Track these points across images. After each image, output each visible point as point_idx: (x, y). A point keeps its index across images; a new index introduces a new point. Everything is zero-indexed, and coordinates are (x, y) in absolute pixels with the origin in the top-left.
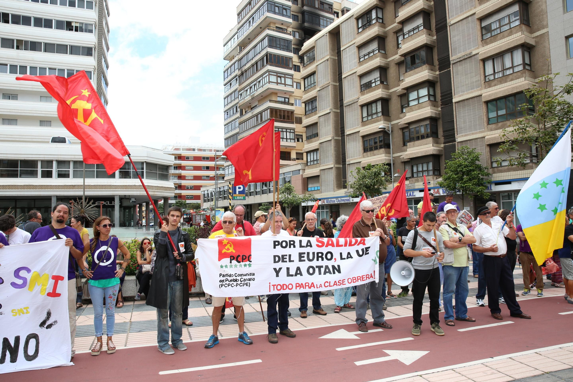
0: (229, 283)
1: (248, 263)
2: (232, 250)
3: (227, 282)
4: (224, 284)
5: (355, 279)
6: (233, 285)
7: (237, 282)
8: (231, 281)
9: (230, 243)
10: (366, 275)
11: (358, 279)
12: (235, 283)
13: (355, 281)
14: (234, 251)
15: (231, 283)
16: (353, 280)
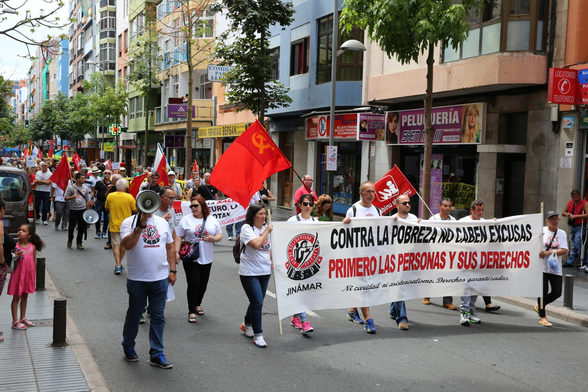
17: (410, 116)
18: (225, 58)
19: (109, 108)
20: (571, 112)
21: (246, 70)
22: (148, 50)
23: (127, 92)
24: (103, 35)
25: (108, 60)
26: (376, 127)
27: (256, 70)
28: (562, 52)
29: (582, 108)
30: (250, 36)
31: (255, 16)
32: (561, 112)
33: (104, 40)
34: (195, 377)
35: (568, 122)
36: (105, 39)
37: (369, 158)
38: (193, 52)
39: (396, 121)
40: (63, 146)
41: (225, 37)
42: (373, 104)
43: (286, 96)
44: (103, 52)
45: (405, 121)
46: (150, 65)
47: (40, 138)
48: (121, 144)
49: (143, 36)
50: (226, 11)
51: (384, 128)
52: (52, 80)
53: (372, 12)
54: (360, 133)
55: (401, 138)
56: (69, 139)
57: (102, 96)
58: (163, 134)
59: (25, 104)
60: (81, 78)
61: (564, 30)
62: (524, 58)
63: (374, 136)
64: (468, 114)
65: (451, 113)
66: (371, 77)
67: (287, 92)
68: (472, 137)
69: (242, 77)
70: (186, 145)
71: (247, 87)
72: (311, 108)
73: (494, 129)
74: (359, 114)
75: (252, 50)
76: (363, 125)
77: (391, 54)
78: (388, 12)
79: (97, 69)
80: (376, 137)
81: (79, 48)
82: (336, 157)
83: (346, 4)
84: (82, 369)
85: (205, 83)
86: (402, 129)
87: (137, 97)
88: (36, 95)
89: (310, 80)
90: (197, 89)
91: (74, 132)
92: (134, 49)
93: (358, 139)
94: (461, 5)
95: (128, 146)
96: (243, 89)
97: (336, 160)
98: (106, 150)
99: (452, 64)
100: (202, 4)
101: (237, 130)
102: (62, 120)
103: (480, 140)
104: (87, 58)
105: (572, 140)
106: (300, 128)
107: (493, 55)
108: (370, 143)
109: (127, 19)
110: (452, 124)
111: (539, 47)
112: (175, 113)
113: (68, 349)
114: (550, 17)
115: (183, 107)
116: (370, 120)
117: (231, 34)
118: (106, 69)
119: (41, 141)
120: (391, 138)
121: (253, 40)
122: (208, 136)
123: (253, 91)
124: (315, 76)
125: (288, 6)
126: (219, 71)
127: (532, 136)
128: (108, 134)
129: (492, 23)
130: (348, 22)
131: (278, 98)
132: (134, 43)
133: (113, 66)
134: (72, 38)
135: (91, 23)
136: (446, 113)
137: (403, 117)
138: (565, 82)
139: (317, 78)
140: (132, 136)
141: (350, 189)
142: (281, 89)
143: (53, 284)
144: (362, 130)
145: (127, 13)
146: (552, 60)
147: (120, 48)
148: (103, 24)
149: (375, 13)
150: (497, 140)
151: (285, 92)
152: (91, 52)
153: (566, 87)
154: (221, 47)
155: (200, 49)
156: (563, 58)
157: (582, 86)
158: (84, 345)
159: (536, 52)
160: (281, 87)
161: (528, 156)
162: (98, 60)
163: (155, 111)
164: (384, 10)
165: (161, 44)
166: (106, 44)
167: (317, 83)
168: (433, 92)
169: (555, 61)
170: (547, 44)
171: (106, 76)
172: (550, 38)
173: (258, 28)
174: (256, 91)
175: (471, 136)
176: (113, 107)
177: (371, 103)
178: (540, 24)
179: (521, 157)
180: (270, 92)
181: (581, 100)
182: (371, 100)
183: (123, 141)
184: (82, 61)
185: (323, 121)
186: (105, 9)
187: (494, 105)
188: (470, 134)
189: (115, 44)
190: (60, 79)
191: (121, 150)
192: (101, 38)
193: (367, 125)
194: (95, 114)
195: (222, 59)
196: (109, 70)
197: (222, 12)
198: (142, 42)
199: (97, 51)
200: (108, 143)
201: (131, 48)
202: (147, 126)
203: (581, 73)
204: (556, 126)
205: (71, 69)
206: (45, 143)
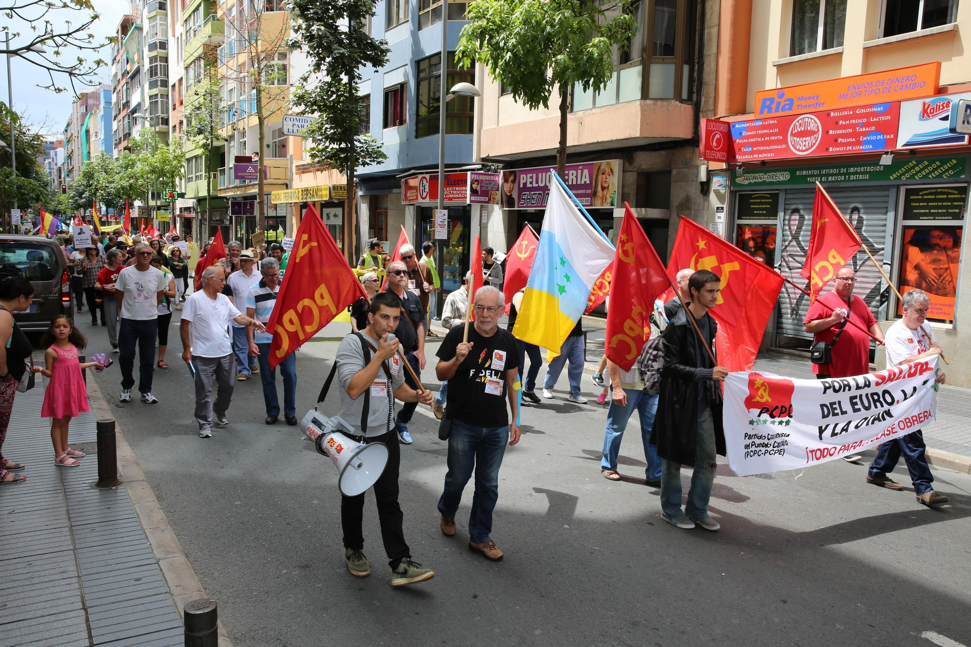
0: (756, 449)
1: (787, 418)
2: (766, 398)
3: (754, 448)
4: (749, 450)
5: (909, 422)
6: (760, 453)
7: (767, 448)
8: (759, 445)
9: (765, 386)
10: (924, 412)
11: (913, 421)
12: (763, 449)
13: (909, 424)
14: (770, 400)
15: (758, 449)
16: (907, 423)
17: (529, 175)
18: (306, 105)
19: (162, 169)
20: (722, 170)
21: (331, 120)
22: (208, 101)
23: (183, 150)
24: (153, 85)
25: (160, 114)
26: (489, 189)
27: (344, 120)
28: (711, 101)
29: (738, 166)
30: (336, 78)
31: (342, 54)
32: (710, 171)
33: (155, 91)
34: (309, 526)
35: (718, 183)
36: (155, 89)
37: (480, 225)
38: (264, 101)
39: (514, 182)
40: (109, 215)
41: (305, 79)
42: (486, 161)
43: (380, 151)
44: (153, 104)
45: (525, 181)
46: (211, 118)
47: (81, 207)
48: (178, 212)
49: (201, 84)
50: (306, 48)
51: (498, 190)
52: (93, 138)
53: (498, 43)
54: (471, 196)
55: (519, 201)
56: (115, 207)
57: (153, 156)
58: (228, 199)
59: (62, 167)
60: (127, 135)
61: (713, 77)
62: (670, 108)
63: (487, 199)
64: (601, 172)
65: (579, 171)
66: (484, 128)
67: (381, 147)
68: (606, 199)
69: (326, 128)
70: (257, 213)
71: (333, 141)
72: (409, 166)
73: (632, 190)
74: (469, 173)
75: (338, 96)
76: (474, 186)
77: (517, 97)
78: (519, 43)
79: (147, 124)
80: (490, 200)
81: (125, 101)
82: (446, 223)
83: (465, 33)
84: (143, 523)
85: (277, 140)
86: (521, 191)
87: (196, 157)
88: (75, 156)
89: (408, 133)
90: (268, 146)
91: (121, 198)
92: (191, 98)
93: (468, 202)
94: (605, 39)
95: (187, 215)
96: (327, 144)
97: (446, 227)
98: (160, 219)
99: (584, 114)
100: (274, 44)
101: (320, 193)
102: (107, 185)
103: (615, 204)
104: (134, 111)
105: (723, 203)
106: (395, 191)
107: (633, 103)
108: (481, 207)
109: (182, 65)
110: (581, 185)
111: (685, 96)
112: (243, 174)
113: (121, 489)
114: (696, 61)
115: (253, 167)
116: (482, 180)
117: (313, 76)
118: (158, 124)
119: (82, 210)
120: (509, 201)
121: (339, 84)
122: (283, 201)
123: (339, 145)
124: (414, 128)
125: (382, 43)
126: (297, 123)
127: (677, 197)
128: (162, 200)
129: (631, 66)
130: (466, 56)
131: (369, 154)
132: (192, 91)
133: (166, 122)
134: (115, 89)
135: (138, 71)
136: (574, 172)
137: (522, 176)
138: (717, 136)
139: (417, 131)
140: (190, 203)
141: (456, 262)
142: (373, 144)
143: (98, 389)
144: (474, 192)
145: (182, 59)
146: (699, 111)
147: (173, 100)
148: (153, 72)
149: (502, 44)
150: (634, 204)
151: (378, 148)
152: (139, 105)
153: (718, 141)
154: (300, 92)
155: (272, 97)
156: (712, 108)
157: (735, 141)
158: (144, 483)
159: (682, 101)
160: (373, 141)
161: (671, 221)
162: (147, 115)
163: (218, 173)
164: (514, 40)
165: (224, 94)
166: (157, 95)
167: (417, 137)
168: (568, 145)
169: (702, 112)
170: (694, 93)
171: (157, 132)
172: (697, 86)
173: (346, 70)
174: (343, 145)
175: (604, 199)
176: (167, 168)
177: (483, 160)
178: (686, 68)
179: (664, 224)
180: (360, 147)
181: (735, 157)
182: (483, 155)
183: (181, 209)
184: (129, 116)
185: (425, 181)
186: (154, 53)
187: (631, 163)
188: (603, 196)
189: (167, 96)
190: (102, 137)
191: (178, 219)
192: (150, 88)
193: (479, 186)
194: (145, 176)
195: (303, 107)
196: (161, 126)
197: (301, 49)
198: (201, 91)
199: (147, 104)
200: (162, 211)
201: (188, 98)
202: (209, 191)
203: (734, 126)
204: (705, 188)
205: (115, 125)
206: (88, 211)
